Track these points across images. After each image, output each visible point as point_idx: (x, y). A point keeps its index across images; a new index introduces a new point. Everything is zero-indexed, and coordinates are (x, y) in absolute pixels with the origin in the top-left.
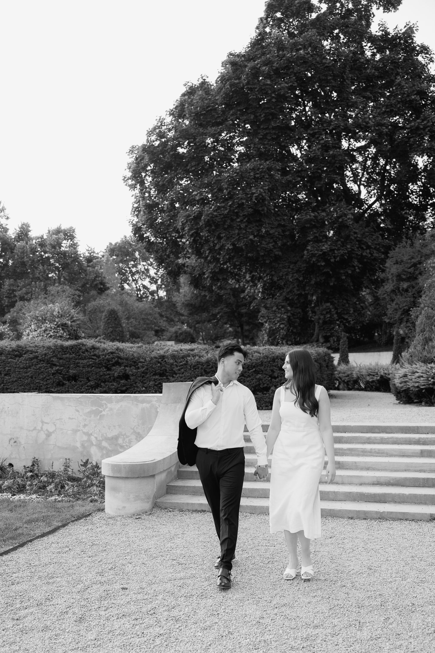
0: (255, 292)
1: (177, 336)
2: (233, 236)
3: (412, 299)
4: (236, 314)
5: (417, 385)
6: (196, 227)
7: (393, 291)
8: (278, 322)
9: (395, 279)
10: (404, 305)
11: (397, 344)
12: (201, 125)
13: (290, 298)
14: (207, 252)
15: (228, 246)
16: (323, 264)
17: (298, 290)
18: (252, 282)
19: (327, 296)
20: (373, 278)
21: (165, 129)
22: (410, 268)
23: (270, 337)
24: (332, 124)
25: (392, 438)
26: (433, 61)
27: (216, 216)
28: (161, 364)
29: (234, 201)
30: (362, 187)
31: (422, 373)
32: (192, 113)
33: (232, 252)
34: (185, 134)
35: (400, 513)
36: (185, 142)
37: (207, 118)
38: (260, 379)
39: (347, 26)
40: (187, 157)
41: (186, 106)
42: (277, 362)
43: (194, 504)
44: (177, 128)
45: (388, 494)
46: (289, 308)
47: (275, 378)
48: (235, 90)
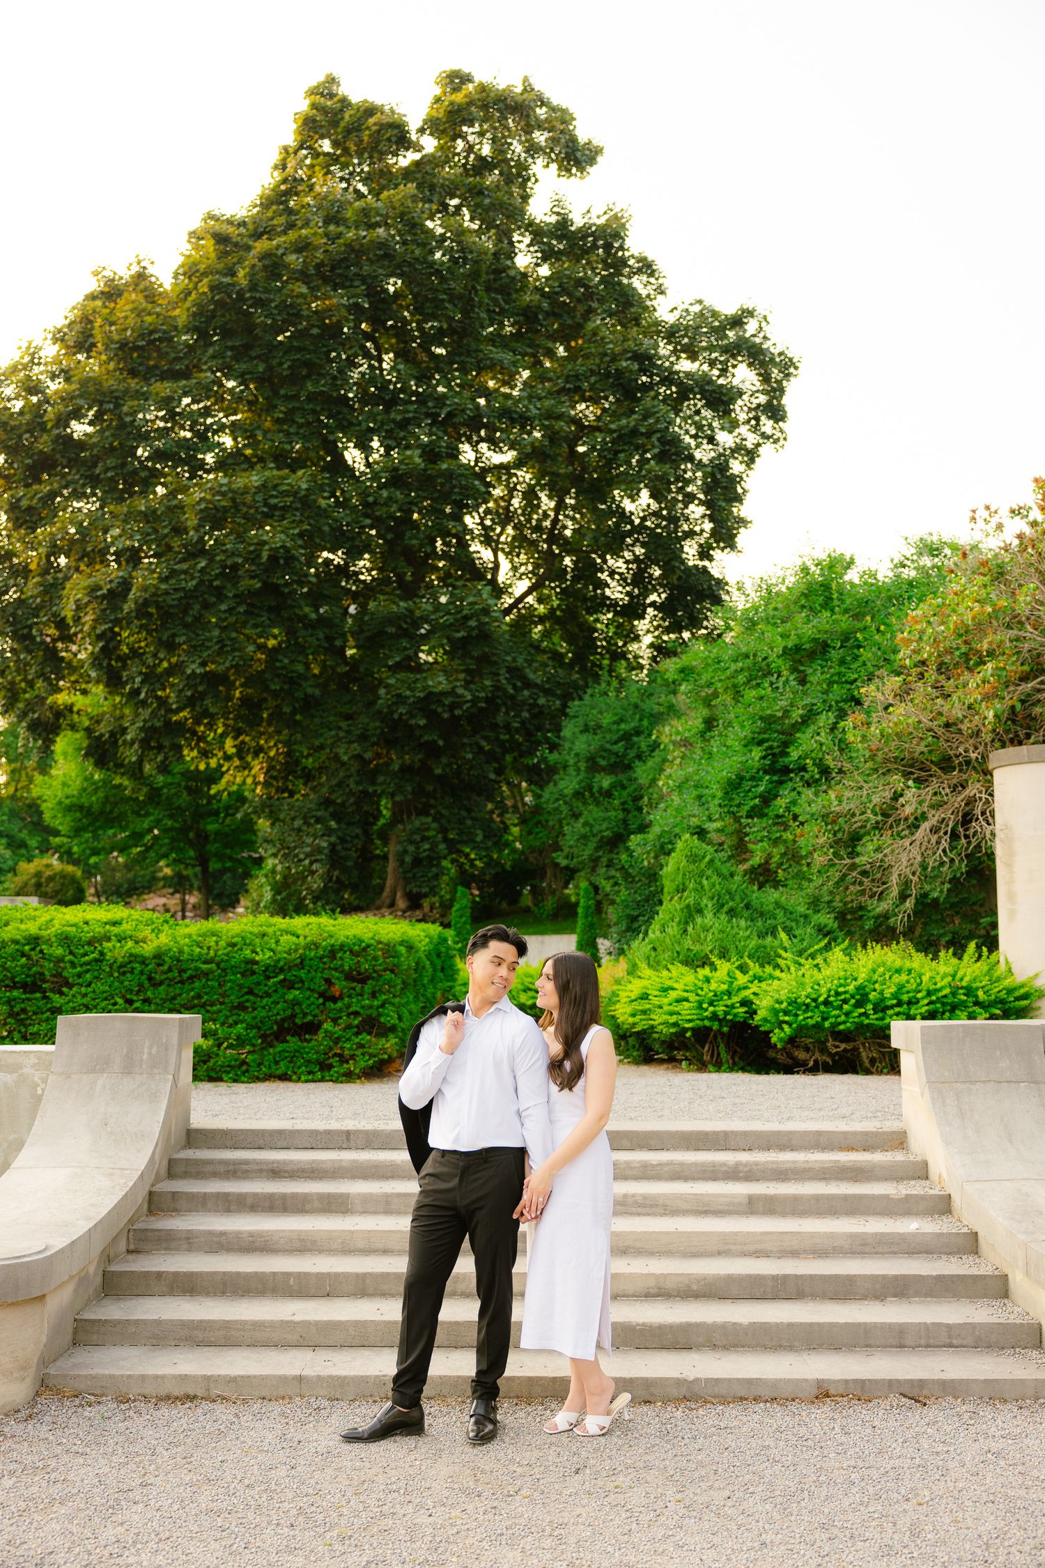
0: (244, 782)
1: (38, 885)
2: (208, 644)
3: (621, 815)
4: (191, 835)
5: (673, 1019)
6: (112, 617)
7: (578, 794)
8: (307, 856)
9: (583, 766)
10: (604, 826)
11: (586, 917)
12: (133, 373)
13: (339, 801)
14: (138, 680)
15: (193, 666)
16: (422, 722)
17: (358, 783)
18: (241, 758)
19: (424, 800)
20: (531, 763)
21: (41, 373)
22: (616, 743)
23: (279, 893)
24: (448, 403)
27: (167, 593)
28: (29, 958)
29: (211, 560)
30: (501, 556)
31: (685, 991)
32: (112, 342)
33: (201, 683)
34: (91, 389)
35: (738, 1380)
36: (90, 408)
37: (149, 359)
38: (295, 1003)
39: (480, 193)
40: (94, 445)
41: (97, 325)
42: (341, 959)
43: (163, 1377)
44: (71, 373)
45: (698, 1326)
46: (333, 824)
47: (334, 1000)
48: (221, 300)
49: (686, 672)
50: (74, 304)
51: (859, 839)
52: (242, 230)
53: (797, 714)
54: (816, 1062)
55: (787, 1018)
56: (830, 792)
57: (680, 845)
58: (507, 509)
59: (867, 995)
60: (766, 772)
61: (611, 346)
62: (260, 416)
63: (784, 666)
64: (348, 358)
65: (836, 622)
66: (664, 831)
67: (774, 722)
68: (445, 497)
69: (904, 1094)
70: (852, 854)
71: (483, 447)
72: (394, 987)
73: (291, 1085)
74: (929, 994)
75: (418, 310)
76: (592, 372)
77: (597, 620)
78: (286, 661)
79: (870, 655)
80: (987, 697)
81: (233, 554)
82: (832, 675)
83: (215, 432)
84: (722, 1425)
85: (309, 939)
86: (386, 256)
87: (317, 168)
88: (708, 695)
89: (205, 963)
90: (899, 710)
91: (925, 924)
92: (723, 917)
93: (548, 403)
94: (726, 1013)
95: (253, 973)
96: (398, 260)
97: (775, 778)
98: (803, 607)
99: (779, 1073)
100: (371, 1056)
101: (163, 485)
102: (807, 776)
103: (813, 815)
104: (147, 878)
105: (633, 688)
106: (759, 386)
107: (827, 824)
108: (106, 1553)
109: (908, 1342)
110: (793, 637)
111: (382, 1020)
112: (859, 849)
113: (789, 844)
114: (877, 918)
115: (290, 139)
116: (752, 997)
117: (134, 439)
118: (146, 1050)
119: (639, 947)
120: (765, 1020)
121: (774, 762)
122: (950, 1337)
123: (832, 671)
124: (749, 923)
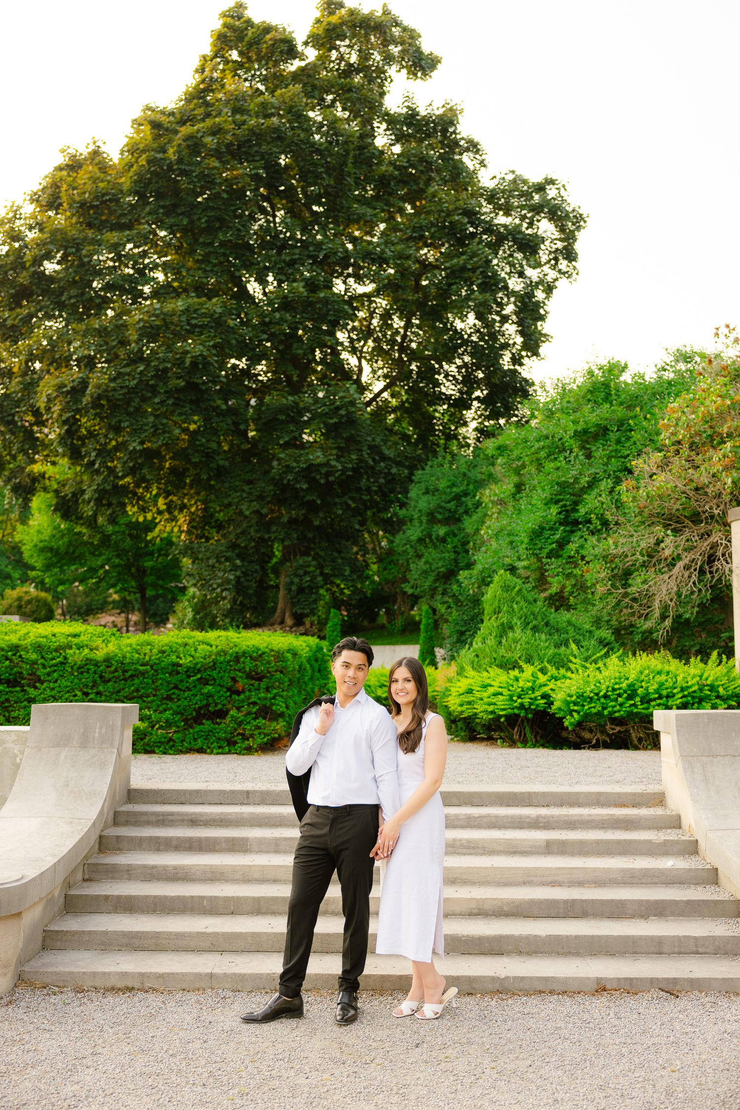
0: (172, 531)
1: (19, 607)
2: (145, 428)
3: (453, 556)
4: (133, 570)
5: (491, 708)
6: (74, 408)
7: (421, 540)
8: (219, 586)
9: (424, 519)
10: (440, 564)
11: (427, 632)
12: (90, 225)
13: (243, 545)
14: (94, 454)
15: (134, 444)
16: (305, 486)
17: (257, 531)
18: (170, 513)
19: (306, 544)
20: (385, 517)
21: (22, 225)
22: (449, 502)
23: (197, 613)
24: (324, 247)
26: (485, 167)
27: (115, 390)
28: (11, 661)
29: (148, 365)
30: (364, 362)
31: (501, 687)
32: (74, 202)
33: (140, 457)
34: (59, 237)
35: (538, 978)
36: (58, 251)
37: (102, 214)
38: (209, 695)
39: (350, 90)
40: (61, 279)
41: (63, 189)
42: (244, 663)
43: (109, 974)
44: (44, 225)
45: (508, 937)
46: (238, 562)
47: (238, 693)
48: (155, 170)
49: (501, 449)
50: (46, 173)
51: (630, 574)
52: (172, 119)
53: (584, 481)
54: (598, 740)
55: (576, 708)
56: (609, 539)
57: (496, 578)
58: (368, 327)
59: (636, 690)
60: (561, 524)
61: (446, 205)
62: (184, 258)
63: (575, 445)
64: (250, 214)
65: (614, 411)
66: (484, 568)
67: (568, 487)
68: (320, 318)
69: (664, 765)
70: (626, 585)
71: (351, 281)
72: (283, 683)
73: (205, 756)
74: (682, 690)
75: (303, 178)
76: (433, 225)
77: (436, 410)
78: (204, 440)
79: (639, 436)
80: (726, 468)
81: (164, 361)
82: (611, 452)
83: (151, 270)
84: (526, 1012)
85: (219, 647)
86: (279, 138)
87: (227, 72)
88: (518, 466)
90: (661, 478)
91: (680, 638)
92: (529, 632)
93: (399, 247)
94: (531, 704)
95: (178, 673)
96: (288, 141)
97: (568, 528)
98: (589, 400)
99: (570, 748)
100: (266, 735)
101: (112, 309)
102: (592, 527)
103: (596, 556)
104: (101, 602)
105: (462, 461)
106: (557, 235)
107: (606, 563)
109: (665, 950)
110: (581, 423)
111: (274, 708)
112: (630, 581)
113: (578, 578)
114: (643, 633)
115: (207, 49)
116: (550, 692)
117: (91, 275)
118: (97, 730)
119: (466, 655)
120: (560, 709)
121: (567, 517)
122: (696, 946)
123: (611, 448)
124: (548, 637)
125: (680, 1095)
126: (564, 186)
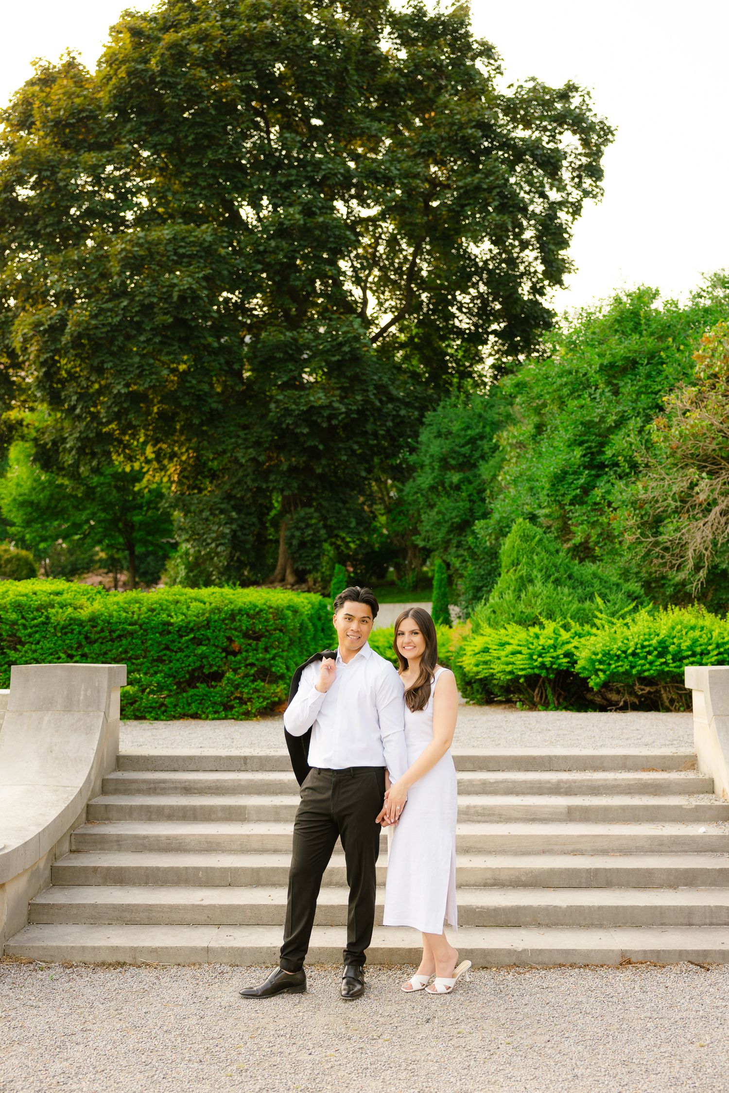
0: (161, 481)
2: (130, 369)
3: (468, 505)
4: (120, 525)
5: (509, 668)
6: (53, 348)
7: (433, 488)
8: (214, 540)
9: (436, 465)
10: (454, 514)
11: (440, 588)
12: (66, 146)
13: (239, 496)
14: (74, 398)
15: (119, 387)
16: (306, 431)
17: (254, 481)
18: (159, 462)
19: (307, 494)
20: (394, 463)
22: (463, 446)
23: (191, 571)
24: (323, 167)
25: (504, 781)
26: (501, 73)
27: (96, 328)
29: (132, 300)
30: (369, 293)
31: (519, 645)
32: (48, 120)
33: (125, 401)
34: (32, 160)
35: (558, 950)
36: (31, 176)
37: (78, 133)
38: (203, 657)
40: (35, 206)
41: (35, 106)
42: (240, 621)
43: (99, 948)
44: (15, 146)
45: (525, 908)
46: (234, 514)
47: (234, 654)
48: (137, 84)
49: (520, 386)
50: (17, 88)
51: (661, 521)
52: (153, 25)
53: (611, 420)
54: (625, 702)
55: (601, 667)
56: (638, 483)
57: (515, 527)
58: (374, 255)
59: (667, 647)
60: (585, 468)
61: (458, 117)
62: (170, 180)
63: (600, 380)
64: (242, 131)
65: (645, 343)
66: (502, 517)
67: (593, 427)
68: (321, 245)
69: (696, 726)
70: (657, 534)
71: (354, 203)
72: (283, 643)
73: (200, 722)
74: (718, 646)
75: (299, 89)
76: (443, 139)
77: (448, 346)
78: (194, 382)
79: (671, 370)
81: (149, 295)
82: (640, 387)
83: (134, 194)
84: (545, 985)
85: (213, 605)
86: (273, 43)
88: (538, 405)
89: (130, 625)
90: (695, 415)
91: (716, 590)
92: (550, 585)
93: (405, 165)
94: (552, 663)
95: (169, 633)
96: (283, 47)
97: (593, 472)
98: (616, 331)
99: (595, 711)
100: (265, 698)
101: (92, 238)
102: (619, 470)
103: (623, 502)
104: (86, 560)
105: (478, 401)
106: (581, 150)
107: (635, 510)
108: (54, 1081)
109: (695, 921)
110: (608, 356)
111: (273, 669)
112: (661, 529)
113: (605, 526)
114: (676, 585)
116: (573, 650)
117: (68, 200)
118: (82, 693)
119: (481, 611)
120: (584, 668)
121: (592, 460)
123: (640, 383)
124: (571, 590)
125: (709, 1070)
126: (588, 93)
